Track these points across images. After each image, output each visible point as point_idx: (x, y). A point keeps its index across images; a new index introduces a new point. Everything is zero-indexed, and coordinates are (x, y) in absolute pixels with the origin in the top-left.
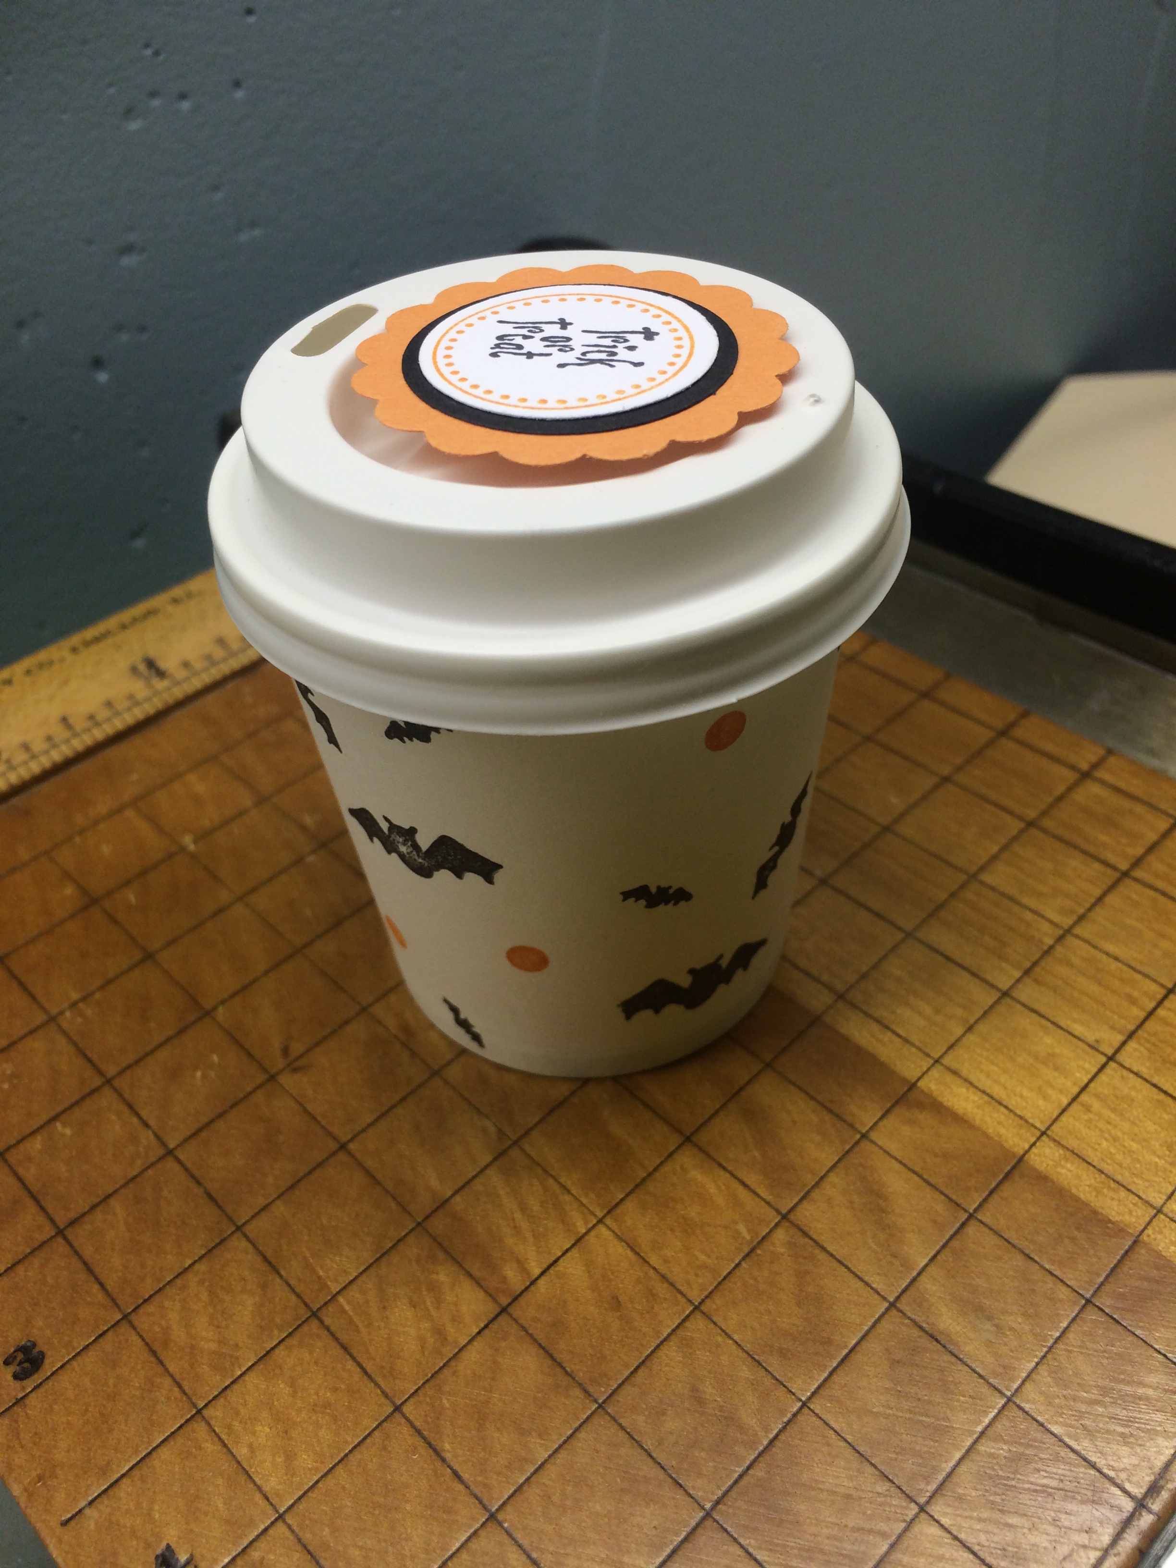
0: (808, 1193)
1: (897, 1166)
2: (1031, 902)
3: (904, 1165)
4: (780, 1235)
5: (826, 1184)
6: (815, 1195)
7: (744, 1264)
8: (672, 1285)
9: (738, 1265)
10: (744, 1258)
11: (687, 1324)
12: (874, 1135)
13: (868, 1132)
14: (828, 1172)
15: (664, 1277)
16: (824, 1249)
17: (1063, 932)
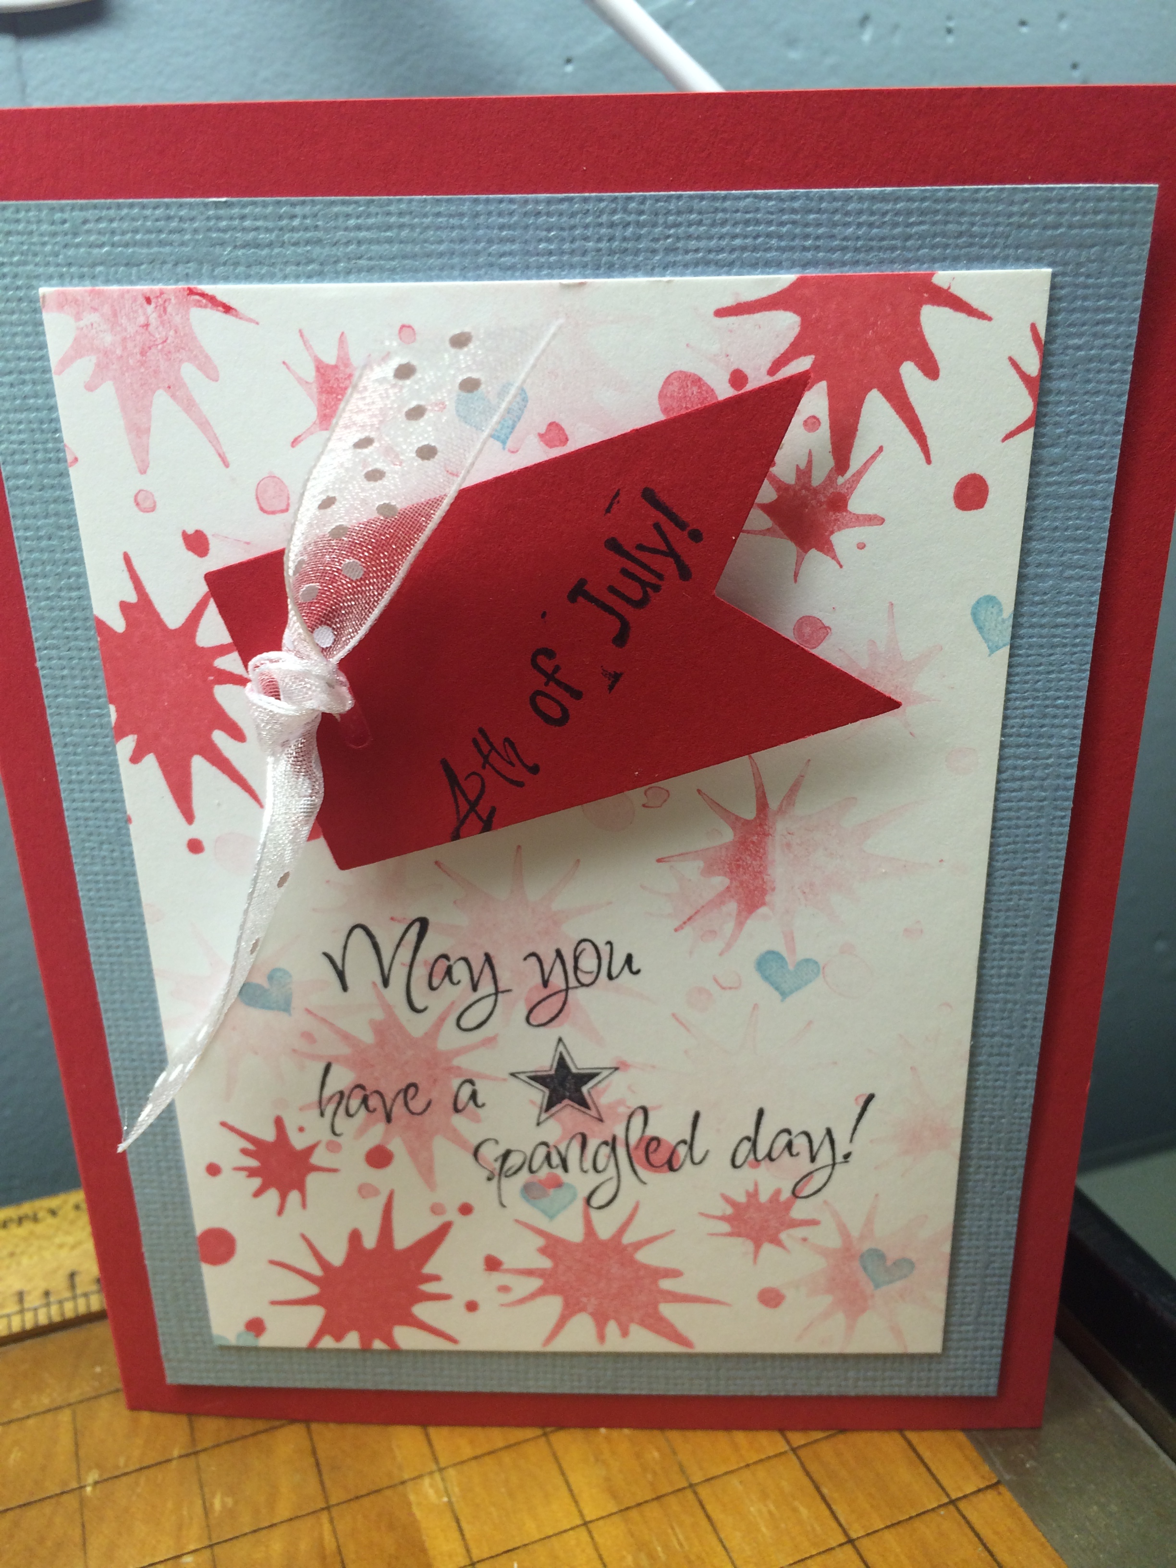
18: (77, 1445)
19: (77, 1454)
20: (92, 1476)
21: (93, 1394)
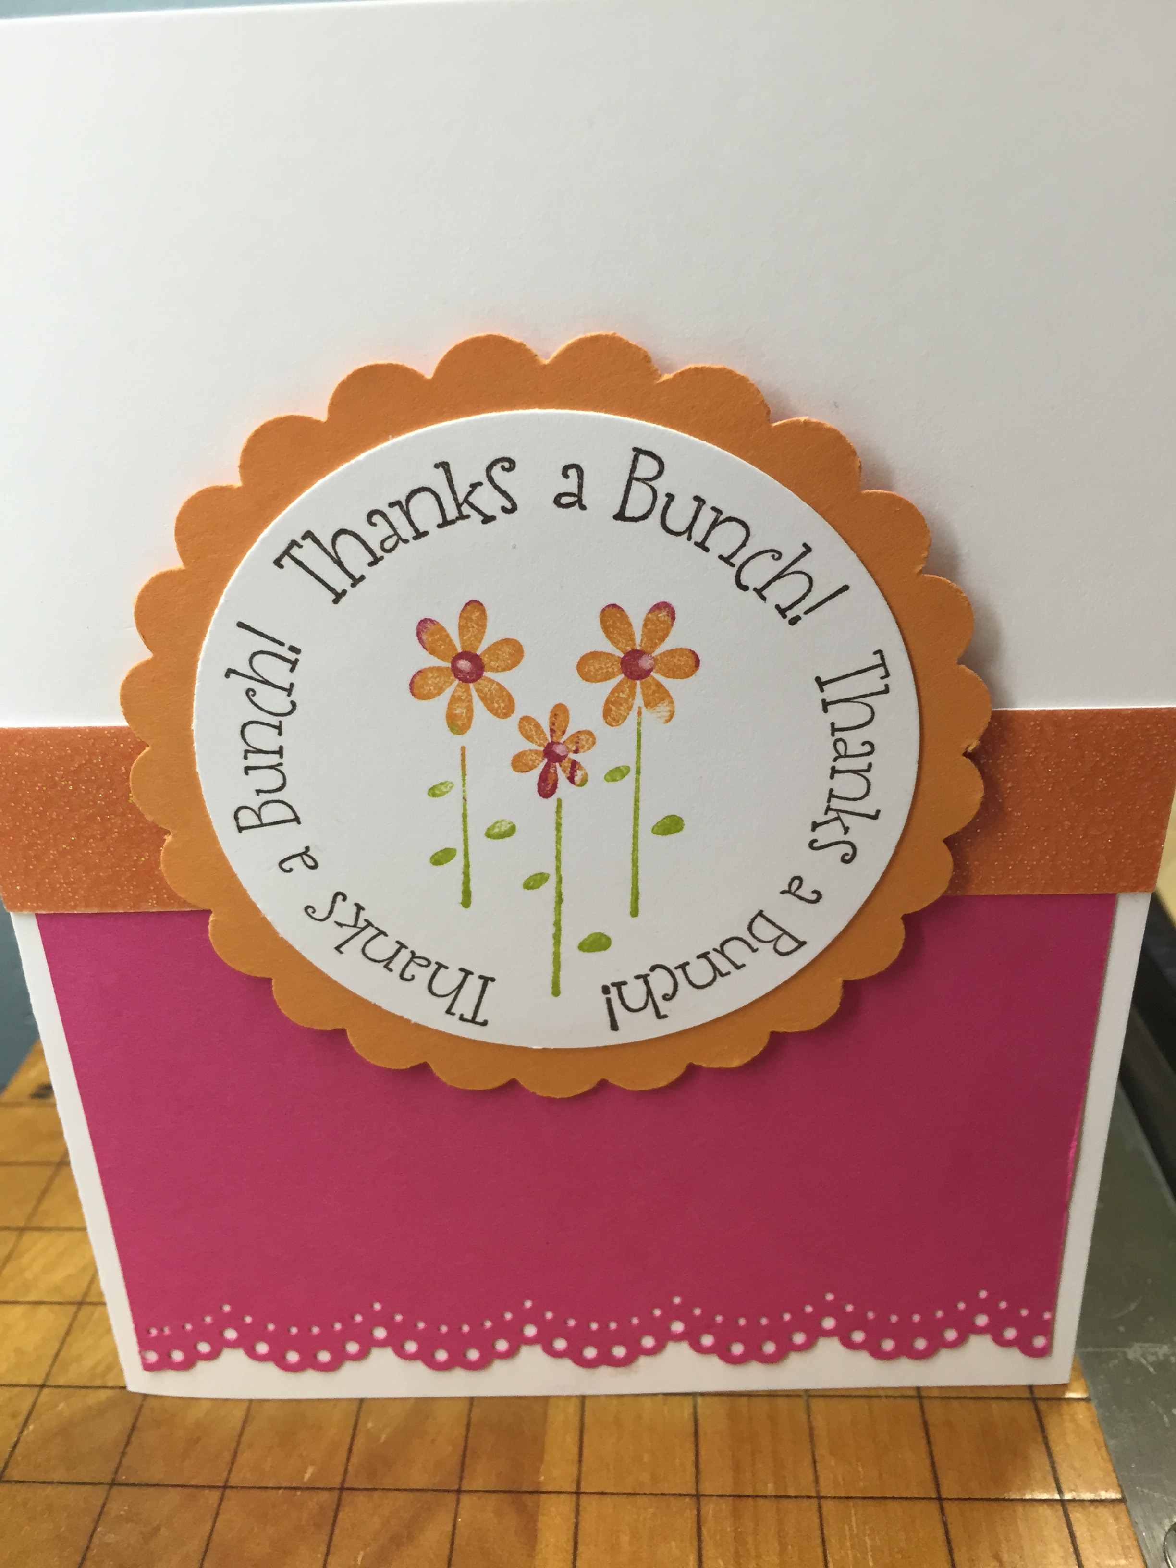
0: (376, 1489)
1: (449, 1528)
3: (453, 1534)
4: (324, 1496)
5: (390, 1494)
6: (376, 1494)
7: (280, 1491)
8: (233, 1463)
9: (279, 1488)
10: (286, 1488)
11: (207, 1491)
12: (465, 1499)
13: (465, 1491)
14: (405, 1490)
15: (235, 1453)
16: (332, 1532)
17: (814, 1495)
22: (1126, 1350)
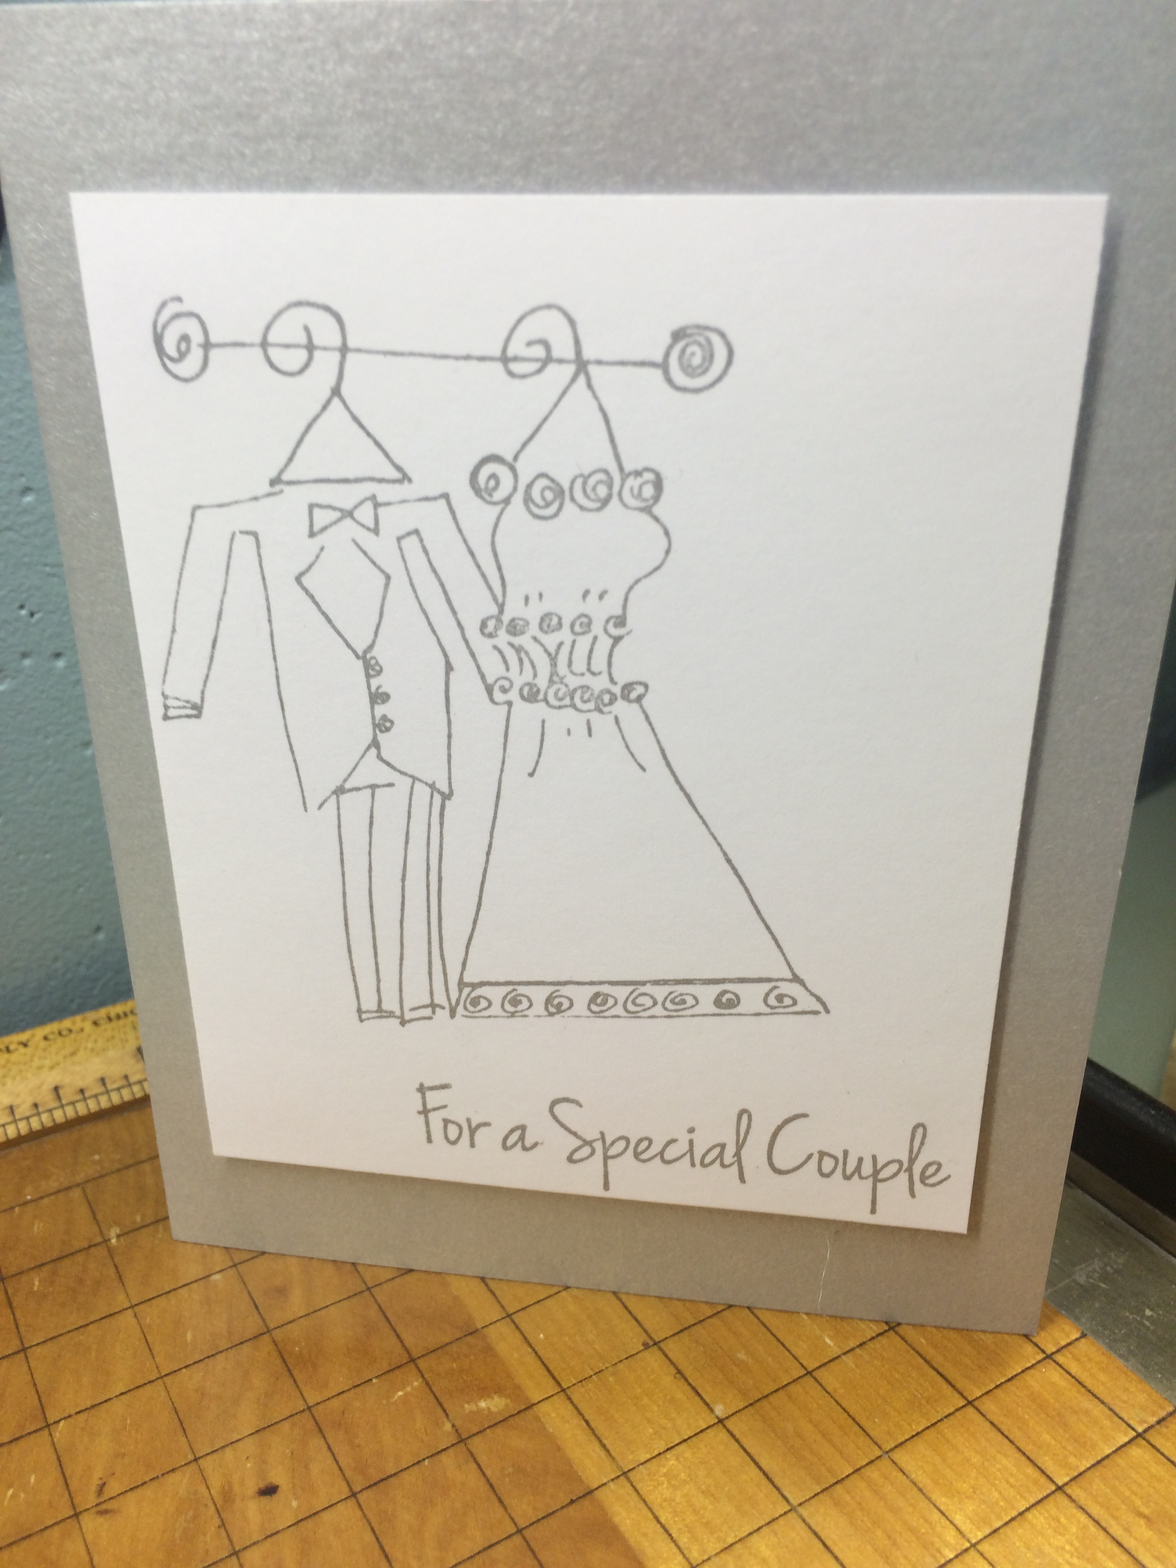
2: (942, 1501)
17: (968, 1545)
18: (93, 1213)
19: (95, 1218)
20: (114, 1232)
21: (97, 1175)
22: (1073, 1277)
